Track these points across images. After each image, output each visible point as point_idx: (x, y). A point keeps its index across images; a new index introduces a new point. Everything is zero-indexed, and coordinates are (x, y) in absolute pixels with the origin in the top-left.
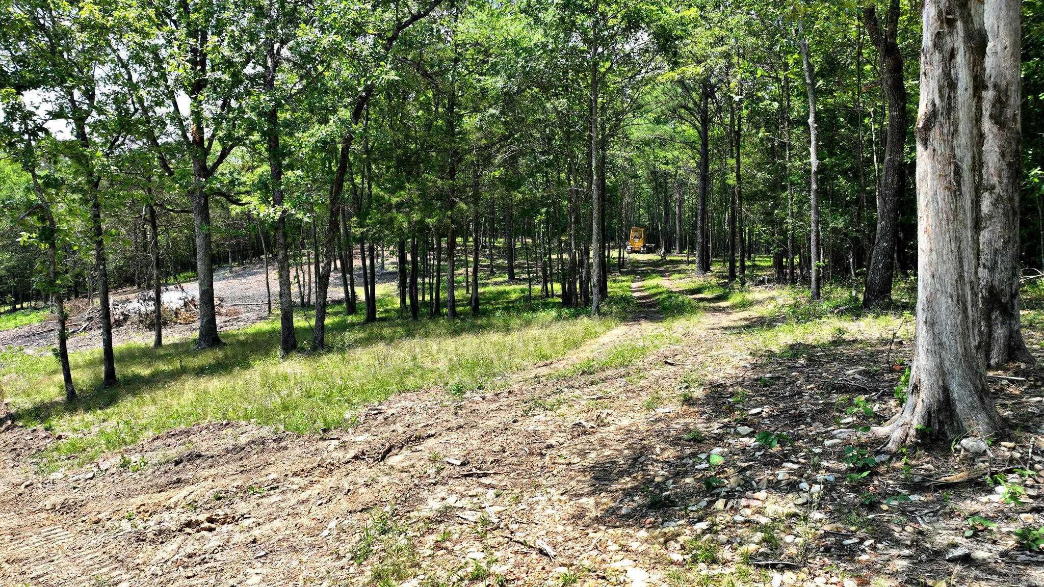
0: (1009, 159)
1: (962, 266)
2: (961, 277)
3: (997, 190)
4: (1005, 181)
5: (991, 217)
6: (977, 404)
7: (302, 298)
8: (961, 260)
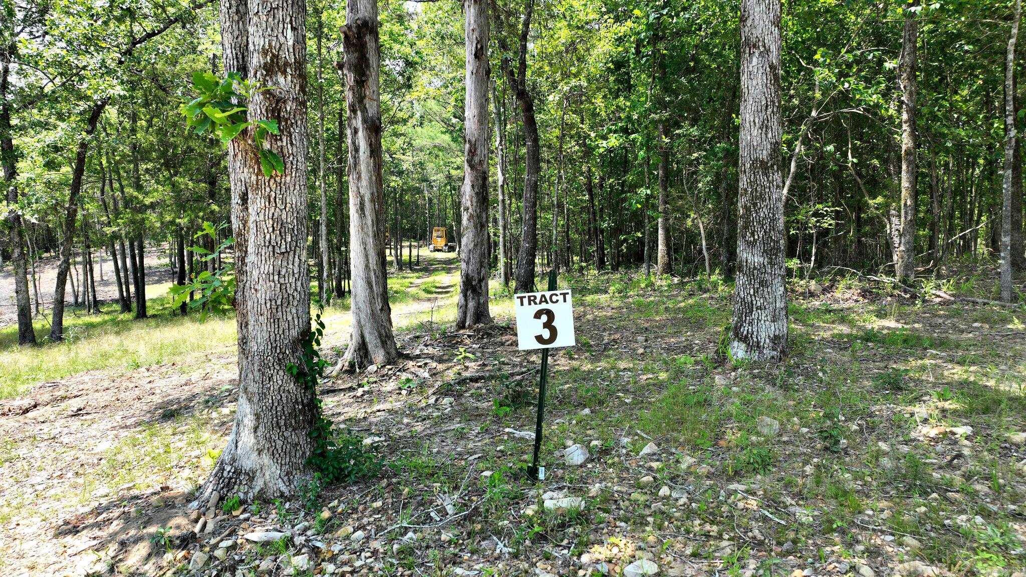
0: (476, 190)
1: (368, 260)
2: (367, 266)
3: (470, 210)
4: (475, 204)
5: (467, 228)
6: (379, 344)
7: (76, 297)
8: (367, 256)
